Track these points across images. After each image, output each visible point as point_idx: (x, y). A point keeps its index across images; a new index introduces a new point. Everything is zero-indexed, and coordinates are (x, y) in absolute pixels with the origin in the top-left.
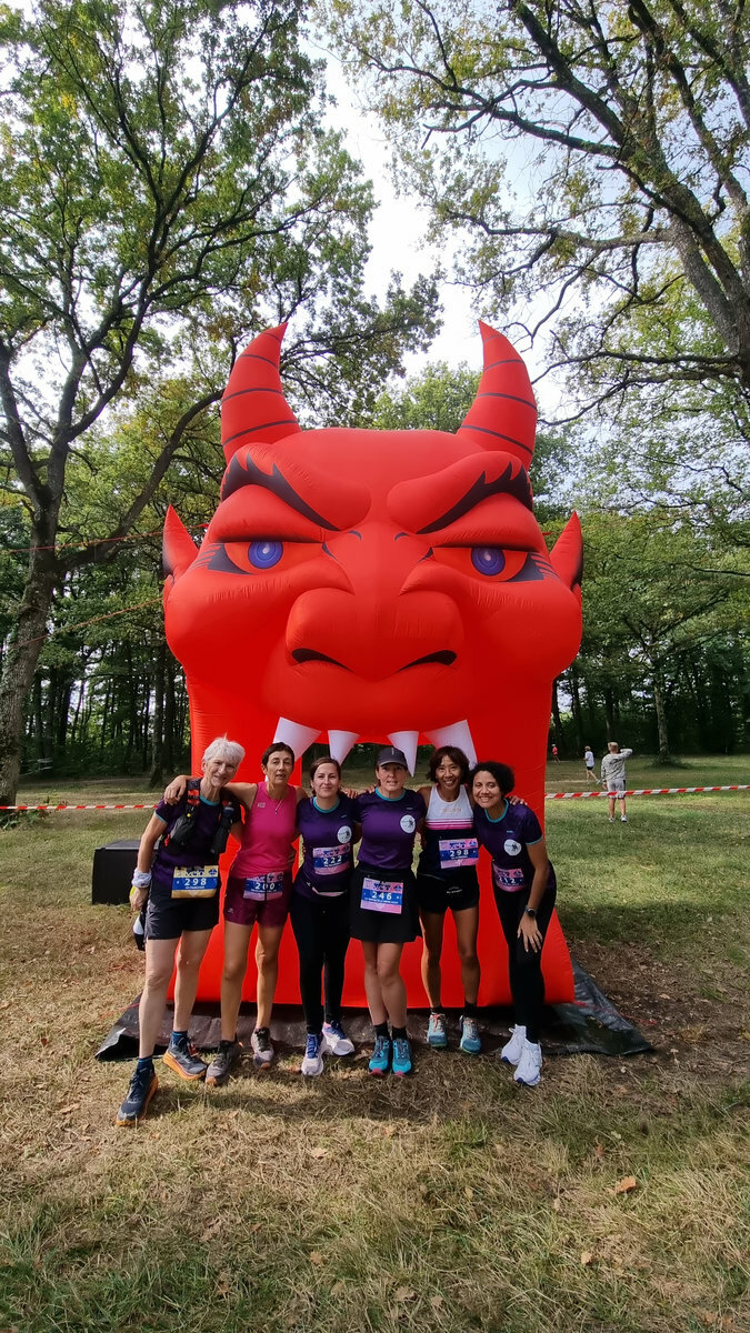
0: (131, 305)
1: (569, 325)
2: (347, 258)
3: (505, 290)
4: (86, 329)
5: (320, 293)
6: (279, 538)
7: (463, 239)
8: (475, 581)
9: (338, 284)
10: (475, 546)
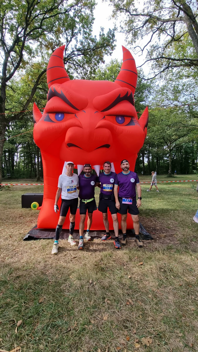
0: (21, 37)
1: (154, 47)
2: (87, 22)
3: (135, 35)
4: (8, 45)
5: (79, 34)
6: (63, 112)
7: (123, 17)
8: (116, 126)
9: (85, 31)
10: (116, 115)
